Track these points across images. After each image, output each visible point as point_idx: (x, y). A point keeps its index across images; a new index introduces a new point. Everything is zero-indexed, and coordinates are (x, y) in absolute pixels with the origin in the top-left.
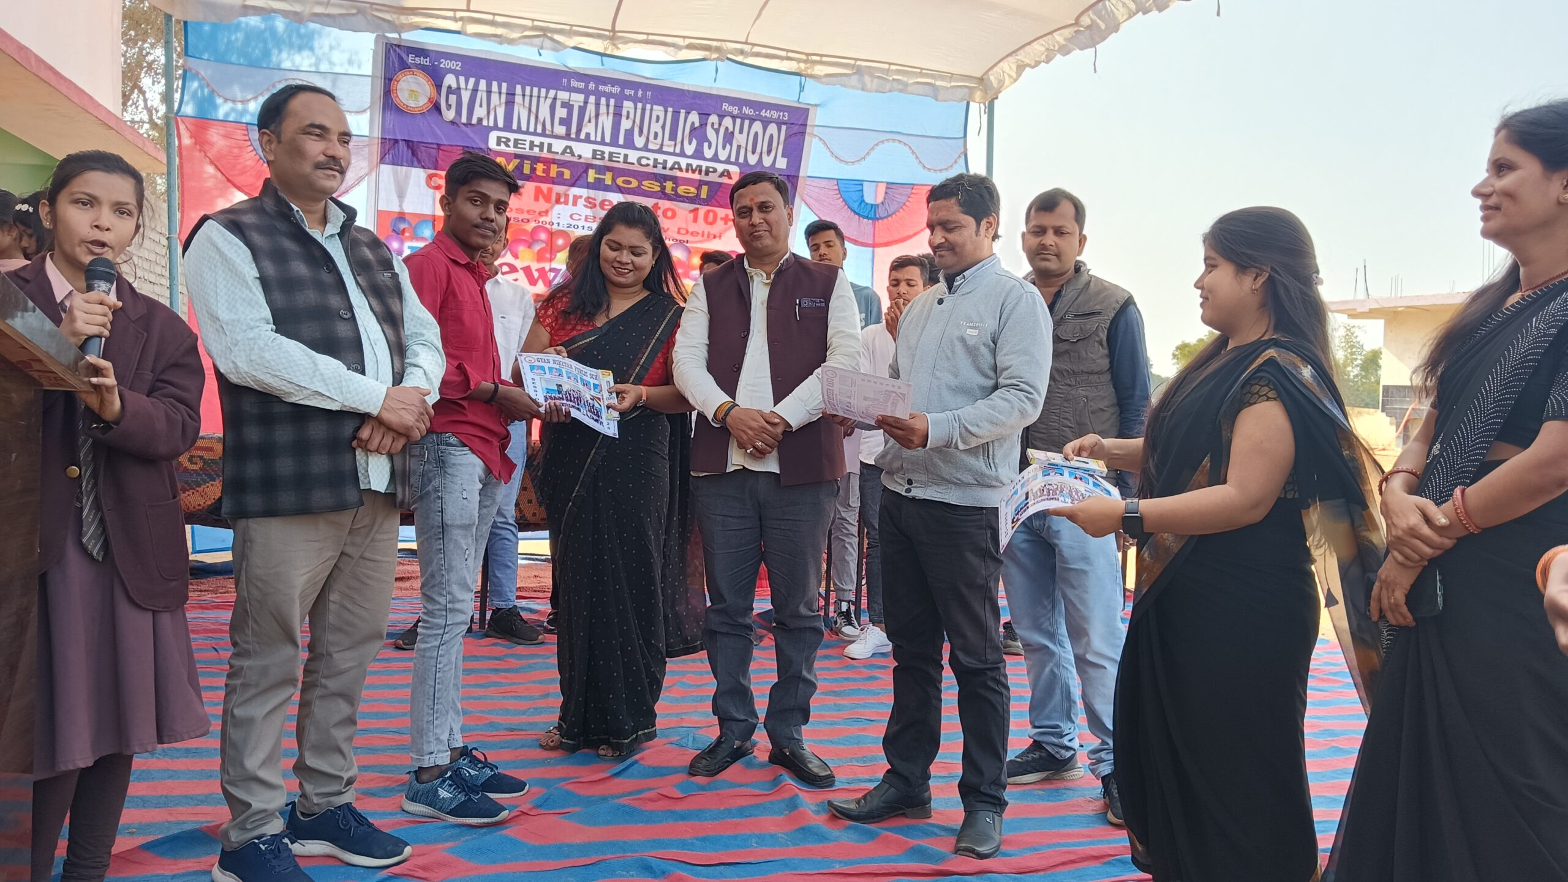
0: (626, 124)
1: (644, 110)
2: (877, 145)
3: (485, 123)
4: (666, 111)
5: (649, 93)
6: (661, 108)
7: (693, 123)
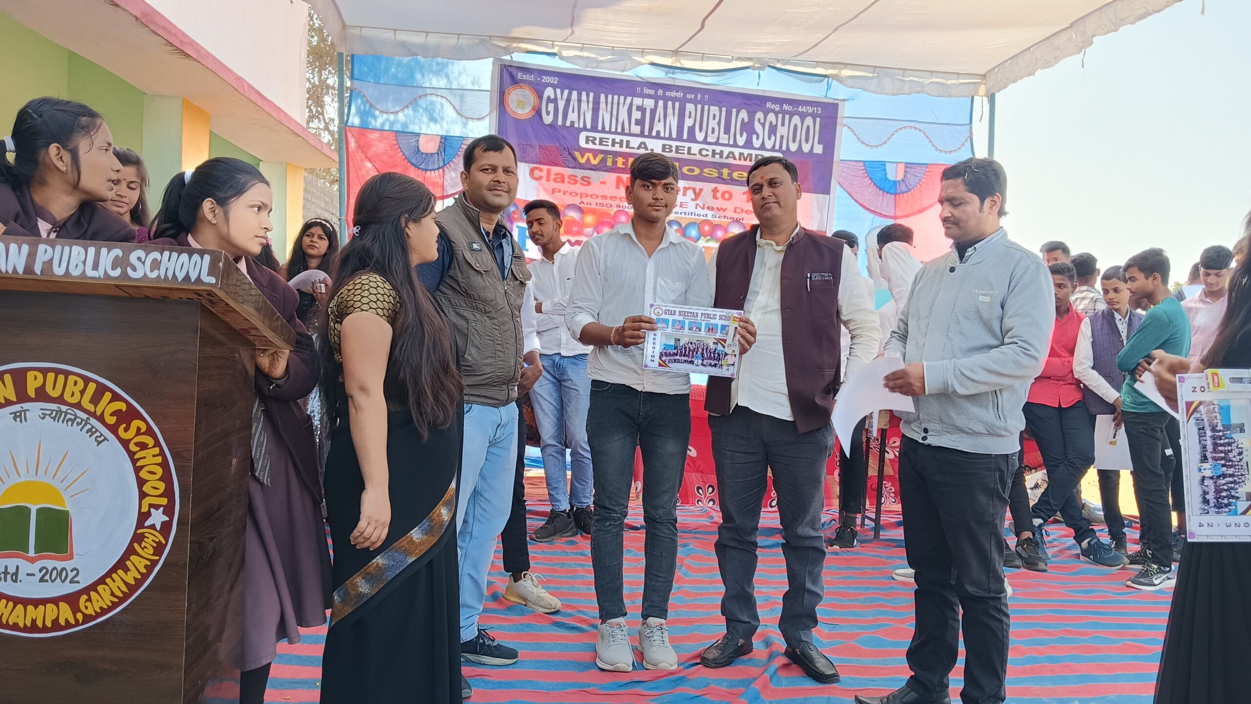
0: (688, 123)
1: (702, 110)
2: (896, 131)
3: (576, 125)
4: (721, 111)
5: (707, 97)
6: (717, 108)
7: (743, 119)
